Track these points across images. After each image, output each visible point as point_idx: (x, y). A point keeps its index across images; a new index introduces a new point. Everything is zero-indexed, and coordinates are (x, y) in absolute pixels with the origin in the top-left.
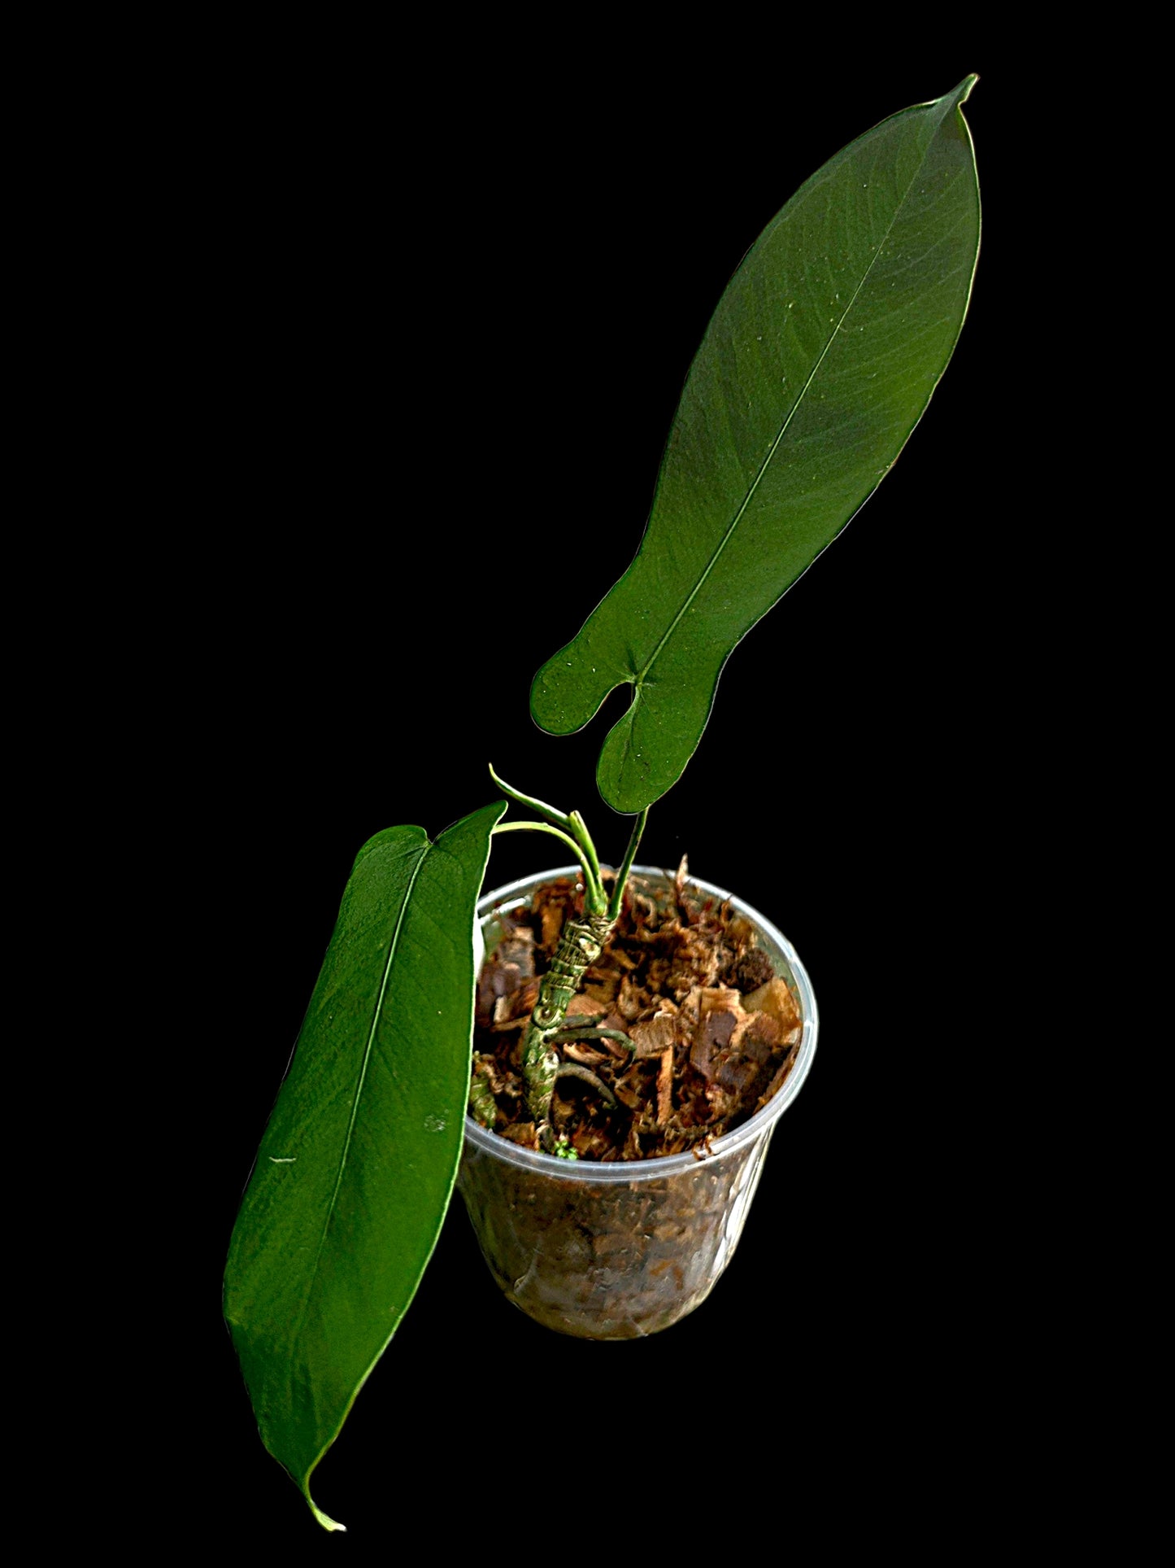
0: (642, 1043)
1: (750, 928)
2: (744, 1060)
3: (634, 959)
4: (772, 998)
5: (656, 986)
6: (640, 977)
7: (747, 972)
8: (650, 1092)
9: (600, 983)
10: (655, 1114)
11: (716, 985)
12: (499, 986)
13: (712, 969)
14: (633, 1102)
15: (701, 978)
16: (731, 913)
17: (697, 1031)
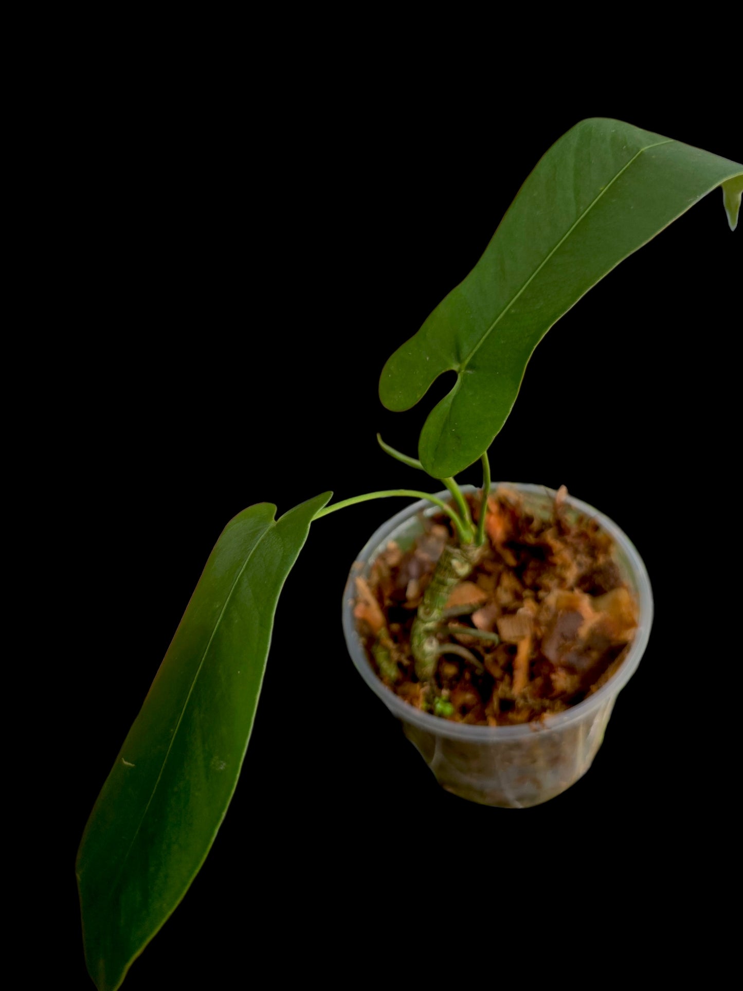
0: (509, 630)
1: (610, 541)
2: (588, 649)
3: (517, 557)
4: (616, 603)
5: (528, 581)
6: (518, 572)
7: (599, 579)
8: (509, 669)
9: (489, 574)
10: (511, 684)
11: (571, 589)
12: (413, 569)
13: (572, 574)
14: (497, 672)
15: (562, 581)
16: (596, 528)
17: (550, 625)
